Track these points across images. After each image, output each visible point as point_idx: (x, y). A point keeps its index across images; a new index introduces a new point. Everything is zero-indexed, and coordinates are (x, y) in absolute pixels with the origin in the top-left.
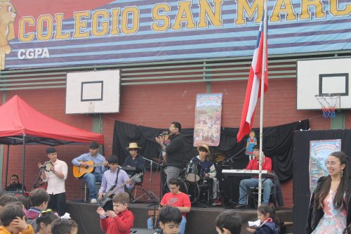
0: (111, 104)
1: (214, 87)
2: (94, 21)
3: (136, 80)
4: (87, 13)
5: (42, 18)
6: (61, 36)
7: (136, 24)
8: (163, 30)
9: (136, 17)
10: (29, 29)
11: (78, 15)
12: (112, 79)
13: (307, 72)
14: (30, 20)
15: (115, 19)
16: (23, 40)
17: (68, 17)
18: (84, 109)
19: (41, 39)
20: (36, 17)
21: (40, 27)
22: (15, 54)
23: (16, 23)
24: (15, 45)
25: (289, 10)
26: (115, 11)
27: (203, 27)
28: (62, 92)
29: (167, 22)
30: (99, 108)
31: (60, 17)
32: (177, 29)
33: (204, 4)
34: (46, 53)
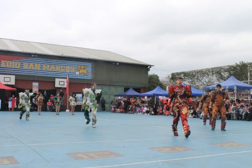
0: (13, 83)
1: (37, 81)
2: (8, 63)
3: (18, 78)
4: (5, 61)
7: (19, 66)
8: (26, 68)
9: (19, 64)
11: (3, 61)
12: (13, 78)
13: (57, 81)
15: (13, 64)
18: (6, 83)
25: (54, 69)
26: (14, 62)
27: (36, 69)
29: (27, 67)
30: (9, 83)
32: (30, 68)
33: (36, 64)
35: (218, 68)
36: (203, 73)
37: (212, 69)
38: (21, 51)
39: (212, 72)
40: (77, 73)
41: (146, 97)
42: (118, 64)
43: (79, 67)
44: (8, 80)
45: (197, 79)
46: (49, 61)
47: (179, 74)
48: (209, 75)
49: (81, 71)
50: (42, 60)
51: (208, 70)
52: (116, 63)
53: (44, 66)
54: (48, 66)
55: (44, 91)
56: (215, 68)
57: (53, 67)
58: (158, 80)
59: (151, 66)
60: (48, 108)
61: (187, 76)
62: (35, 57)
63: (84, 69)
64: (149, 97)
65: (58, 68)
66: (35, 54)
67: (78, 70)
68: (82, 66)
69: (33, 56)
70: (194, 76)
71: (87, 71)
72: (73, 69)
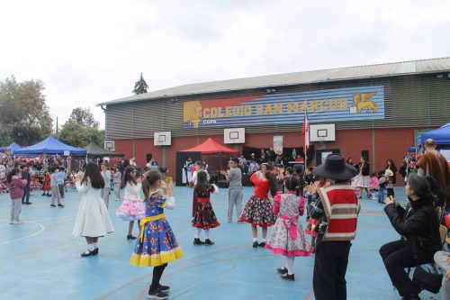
0: (242, 140)
1: (279, 134)
2: (234, 110)
3: (250, 132)
4: (231, 107)
5: (212, 109)
6: (221, 115)
7: (250, 112)
8: (261, 114)
9: (250, 109)
10: (207, 113)
11: (227, 108)
12: (242, 131)
14: (208, 109)
15: (242, 110)
16: (205, 117)
17: (223, 109)
18: (232, 142)
19: (213, 116)
20: (210, 108)
21: (212, 112)
22: (202, 122)
23: (202, 110)
24: (202, 119)
25: (307, 108)
26: (242, 107)
27: (275, 113)
28: (222, 136)
29: (262, 111)
30: (237, 141)
31: (220, 108)
32: (266, 113)
33: (276, 105)
34: (215, 122)
40: (353, 110)
43: (357, 97)
44: (235, 135)
46: (297, 95)
49: (362, 105)
53: (289, 106)
54: (296, 104)
57: (304, 105)
62: (271, 93)
63: (367, 99)
65: (314, 106)
66: (271, 88)
67: (353, 105)
68: (363, 95)
69: (269, 91)
71: (374, 103)
72: (343, 104)
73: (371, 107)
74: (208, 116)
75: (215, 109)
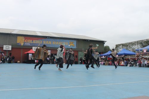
1: (50, 50)
4: (35, 40)
6: (31, 42)
7: (41, 43)
10: (27, 41)
14: (27, 40)
15: (39, 42)
17: (33, 40)
19: (29, 42)
20: (28, 40)
23: (25, 40)
24: (25, 43)
27: (49, 44)
31: (31, 40)
33: (49, 42)
34: (29, 44)
35: (141, 41)
36: (133, 44)
37: (137, 41)
38: (42, 35)
39: (138, 43)
40: (69, 45)
41: (103, 56)
42: (89, 41)
43: (70, 42)
45: (129, 47)
46: (56, 40)
47: (120, 45)
48: (136, 45)
49: (71, 45)
50: (52, 39)
51: (135, 42)
52: (88, 40)
53: (53, 42)
54: (55, 42)
55: (53, 54)
56: (139, 41)
57: (57, 43)
58: (109, 49)
59: (105, 41)
60: (55, 62)
61: (124, 46)
62: (49, 38)
63: (72, 43)
64: (105, 56)
65: (60, 43)
66: (49, 37)
69: (48, 37)
70: (128, 46)
72: (67, 44)
73: (73, 45)
74: (27, 42)
75: (30, 40)
